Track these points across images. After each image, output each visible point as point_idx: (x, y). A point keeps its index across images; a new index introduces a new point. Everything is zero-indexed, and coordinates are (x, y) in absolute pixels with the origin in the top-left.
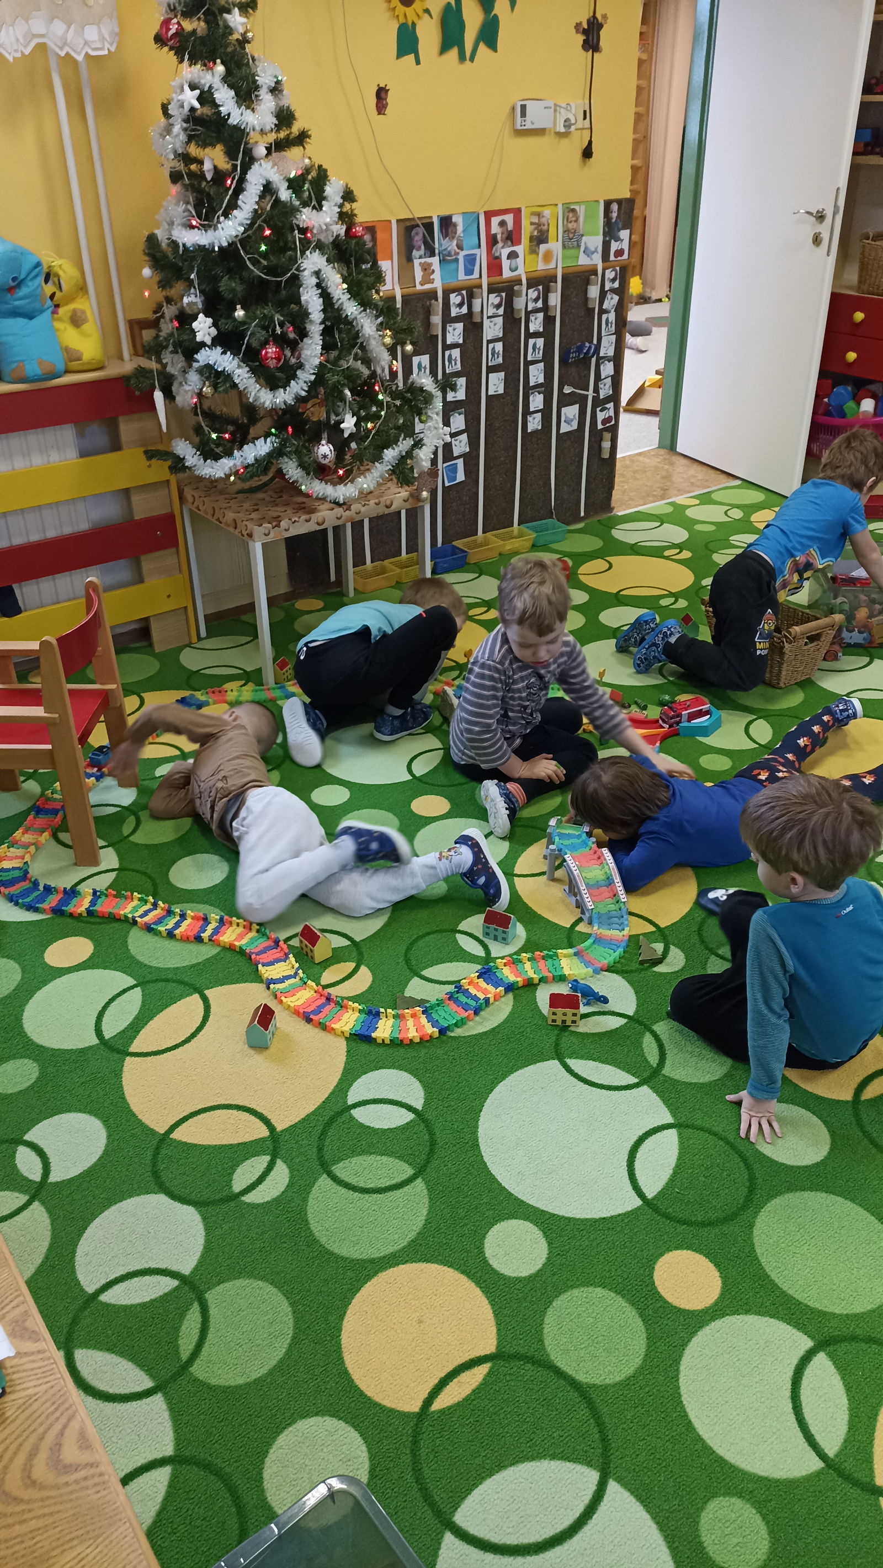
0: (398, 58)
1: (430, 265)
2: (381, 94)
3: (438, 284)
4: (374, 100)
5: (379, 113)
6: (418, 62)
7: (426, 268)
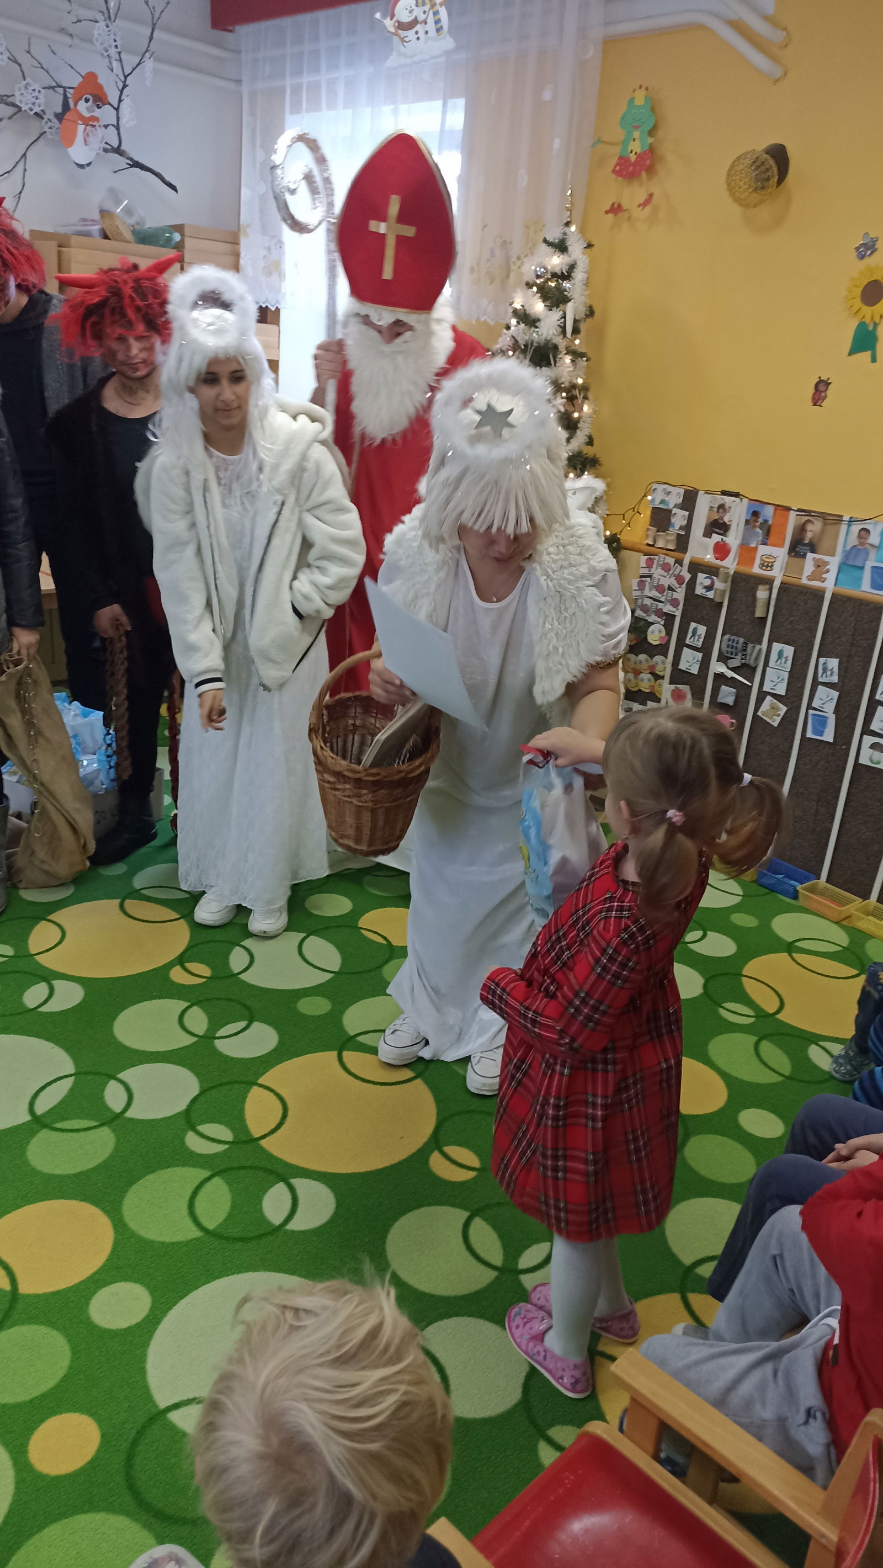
0: (850, 354)
1: (826, 563)
2: (821, 388)
3: (829, 585)
4: (811, 391)
5: (815, 405)
6: (874, 360)
7: (820, 565)
